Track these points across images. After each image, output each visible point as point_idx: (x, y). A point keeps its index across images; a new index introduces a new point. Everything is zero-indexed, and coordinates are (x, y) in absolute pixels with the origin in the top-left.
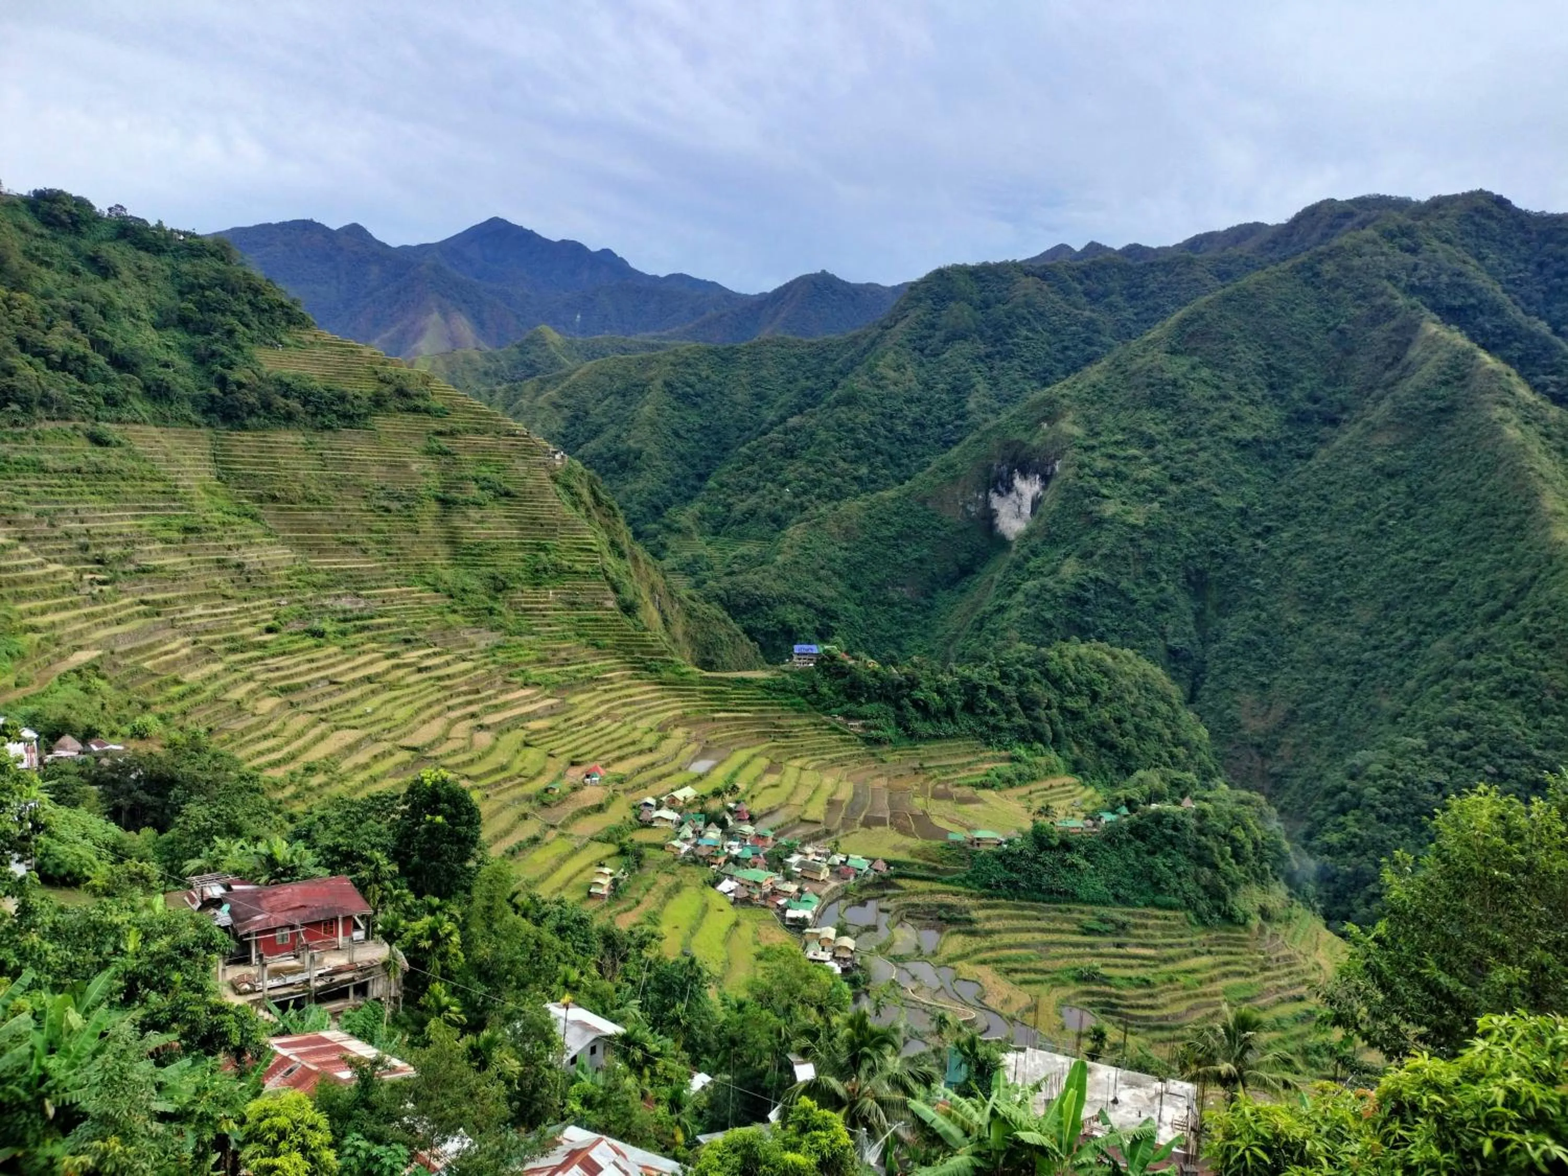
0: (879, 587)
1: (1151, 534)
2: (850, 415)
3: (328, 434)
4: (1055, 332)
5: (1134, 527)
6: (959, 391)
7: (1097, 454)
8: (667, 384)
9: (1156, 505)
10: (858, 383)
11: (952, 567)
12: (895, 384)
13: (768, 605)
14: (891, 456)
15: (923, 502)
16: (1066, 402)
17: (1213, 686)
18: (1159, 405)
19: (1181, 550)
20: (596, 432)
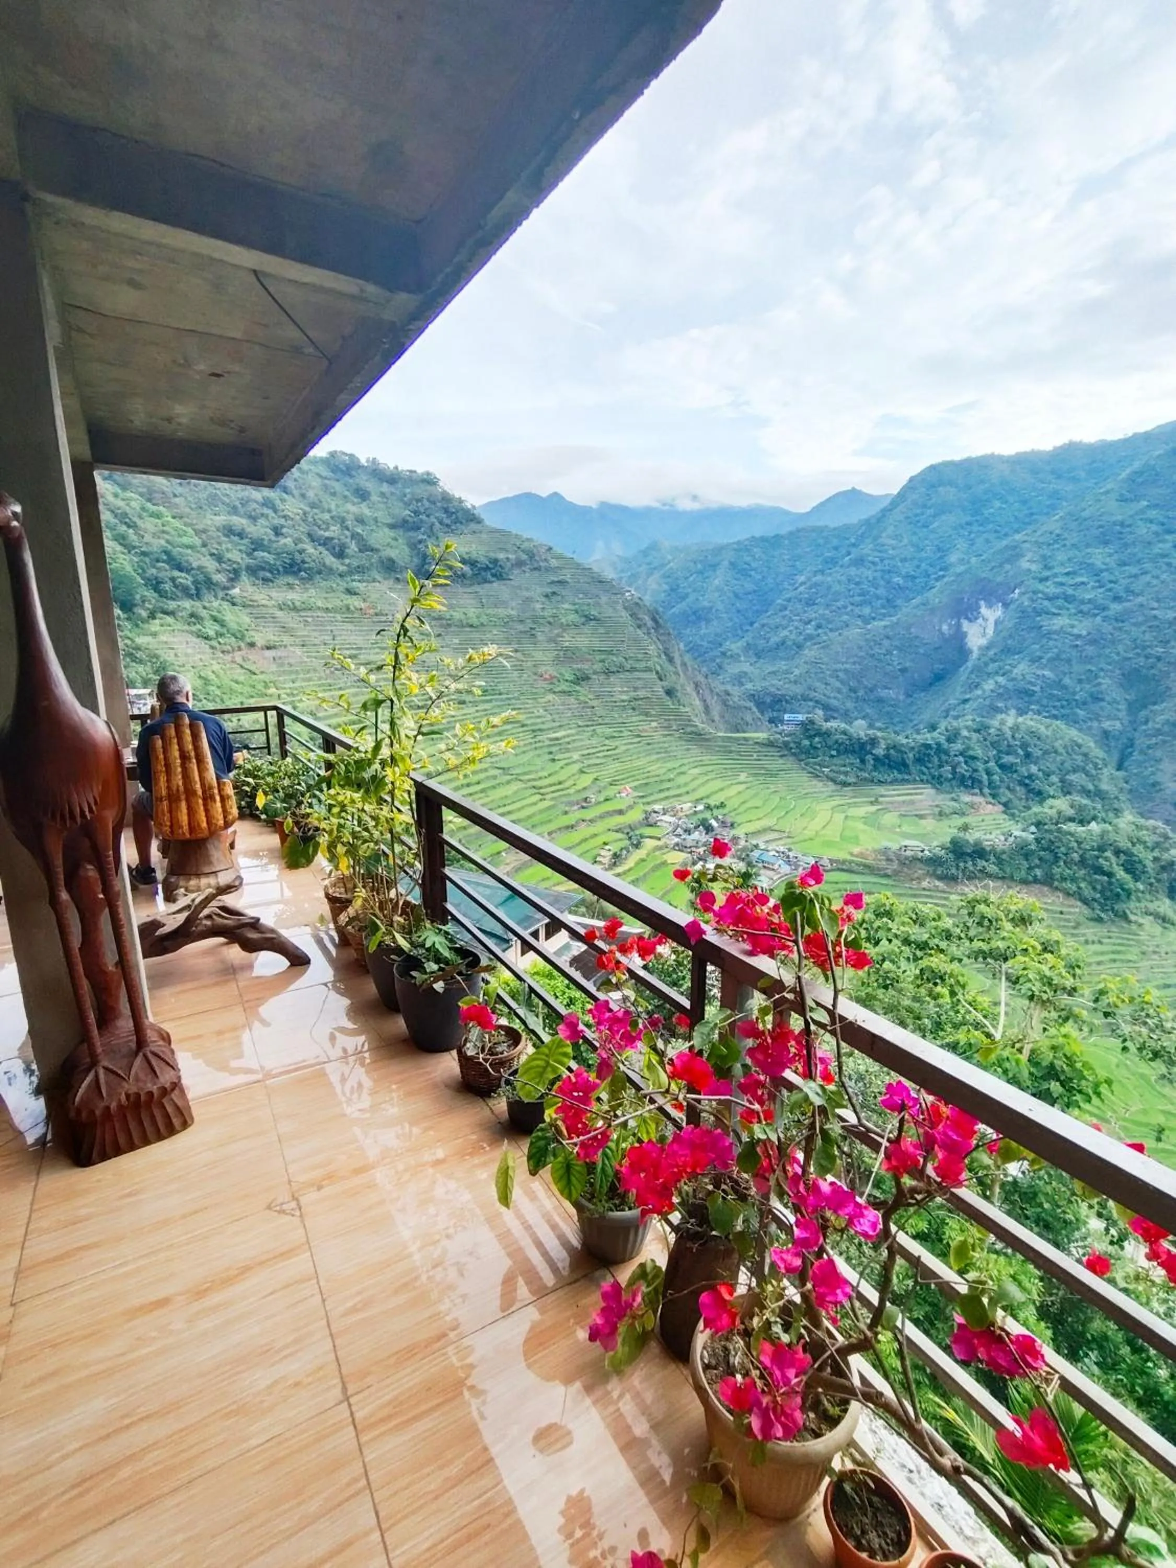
0: (871, 690)
1: (1093, 642)
2: (859, 573)
3: (487, 586)
4: (1024, 502)
5: (1078, 636)
6: (942, 551)
7: (1048, 583)
8: (732, 564)
9: (1099, 619)
10: (867, 548)
11: (928, 675)
12: (893, 549)
13: (787, 702)
14: (888, 601)
15: (908, 628)
16: (1027, 545)
17: (1141, 758)
18: (1106, 543)
19: (1118, 654)
20: (684, 598)
